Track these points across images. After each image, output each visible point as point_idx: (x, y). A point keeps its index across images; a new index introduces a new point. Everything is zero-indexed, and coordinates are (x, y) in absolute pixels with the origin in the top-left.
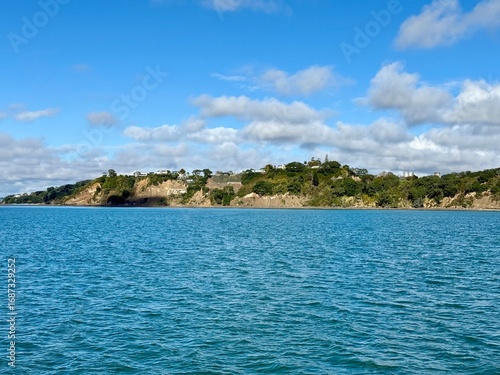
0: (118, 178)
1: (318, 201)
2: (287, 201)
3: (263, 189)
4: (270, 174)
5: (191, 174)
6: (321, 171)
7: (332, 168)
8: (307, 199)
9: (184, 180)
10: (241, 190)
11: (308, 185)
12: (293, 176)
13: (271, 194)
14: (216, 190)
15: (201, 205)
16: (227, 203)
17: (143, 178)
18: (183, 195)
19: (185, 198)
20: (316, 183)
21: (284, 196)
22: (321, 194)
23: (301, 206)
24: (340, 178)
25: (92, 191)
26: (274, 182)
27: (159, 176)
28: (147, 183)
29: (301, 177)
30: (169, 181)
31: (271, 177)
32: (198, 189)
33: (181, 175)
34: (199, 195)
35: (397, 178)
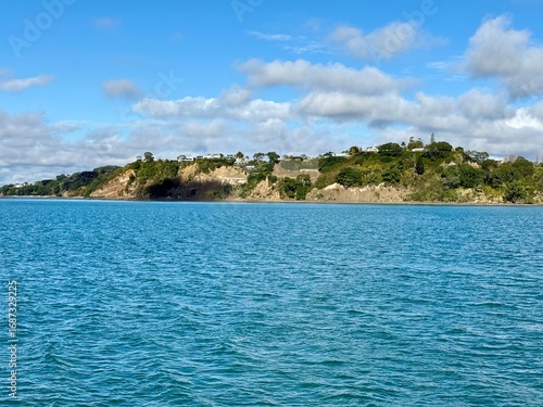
0: (155, 163)
1: (424, 194)
2: (382, 194)
3: (349, 178)
4: (358, 158)
5: (252, 159)
6: (426, 155)
7: (441, 151)
8: (409, 191)
9: (243, 167)
10: (319, 179)
11: (410, 173)
12: (389, 161)
13: (361, 185)
14: (287, 180)
15: (267, 199)
16: (302, 196)
17: (189, 163)
18: (243, 186)
19: (246, 189)
20: (420, 171)
21: (377, 188)
22: (427, 185)
23: (401, 201)
24: (452, 164)
25: (124, 180)
26: (364, 169)
27: (210, 160)
28: (194, 170)
29: (401, 163)
30: (223, 167)
31: (361, 163)
32: (262, 178)
33: (238, 160)
34: (264, 186)
35: (532, 164)
